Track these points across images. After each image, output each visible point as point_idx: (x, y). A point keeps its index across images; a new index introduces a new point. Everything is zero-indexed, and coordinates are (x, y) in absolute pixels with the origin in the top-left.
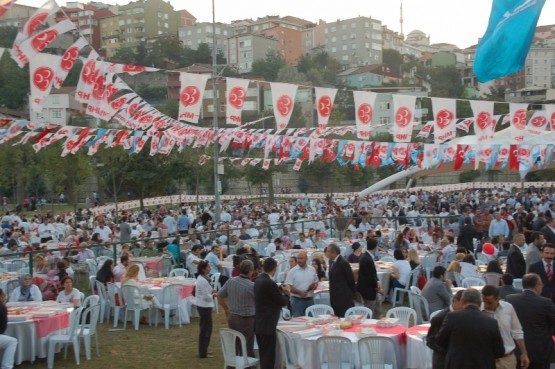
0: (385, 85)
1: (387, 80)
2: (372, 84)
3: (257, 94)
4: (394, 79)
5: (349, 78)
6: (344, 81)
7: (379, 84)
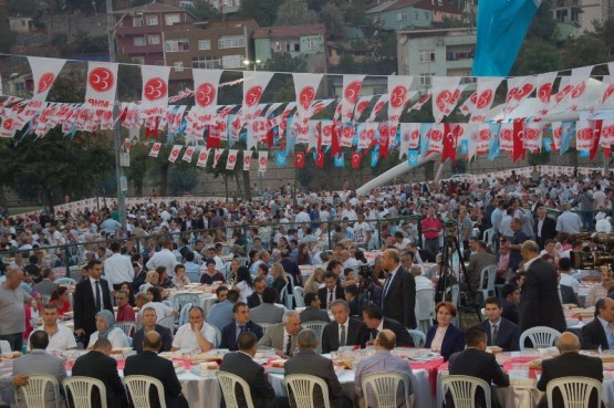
0: (435, 25)
1: (438, 17)
2: (417, 24)
3: (245, 45)
4: (448, 15)
5: (383, 17)
6: (375, 21)
7: (427, 23)
